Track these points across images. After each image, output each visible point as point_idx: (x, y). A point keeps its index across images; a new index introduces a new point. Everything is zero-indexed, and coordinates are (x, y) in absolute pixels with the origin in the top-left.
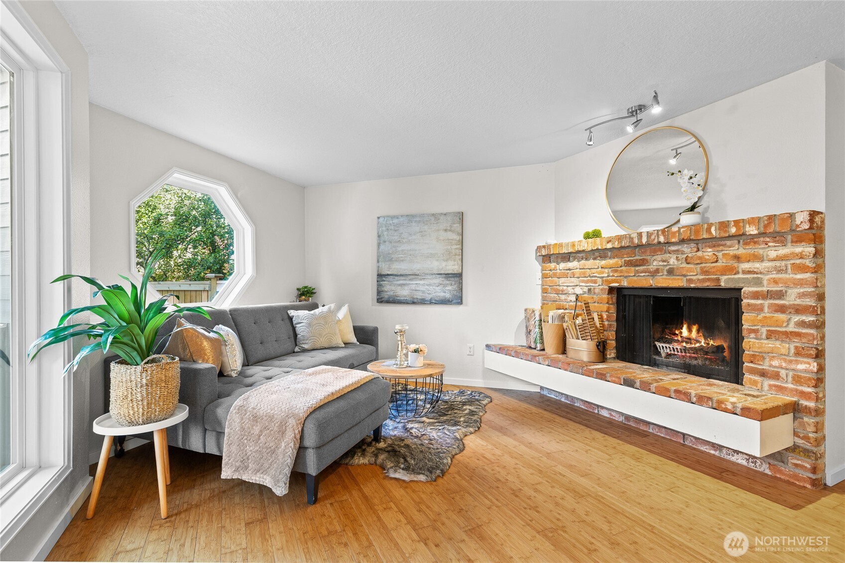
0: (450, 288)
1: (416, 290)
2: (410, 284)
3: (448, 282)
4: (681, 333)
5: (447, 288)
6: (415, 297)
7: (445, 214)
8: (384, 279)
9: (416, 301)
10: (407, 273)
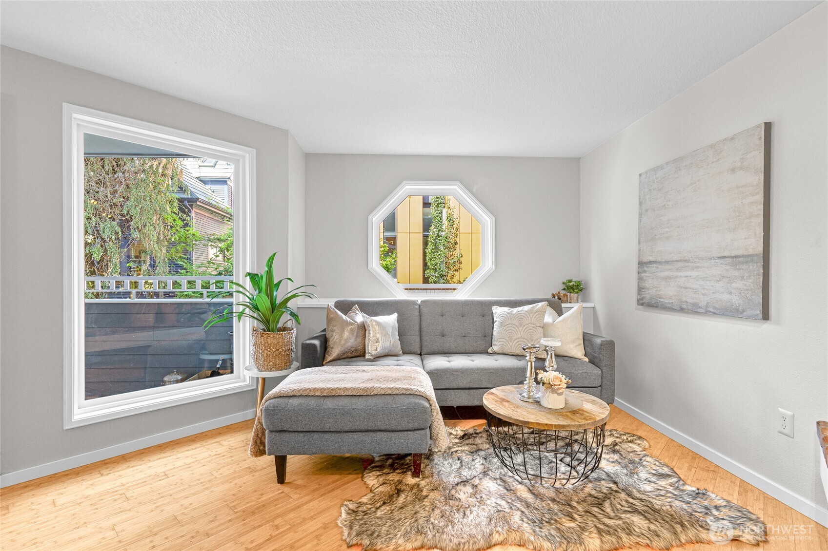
0: (739, 284)
1: (686, 288)
2: (677, 277)
3: (736, 273)
5: (735, 285)
6: (684, 299)
8: (646, 269)
9: (684, 306)
10: (674, 259)
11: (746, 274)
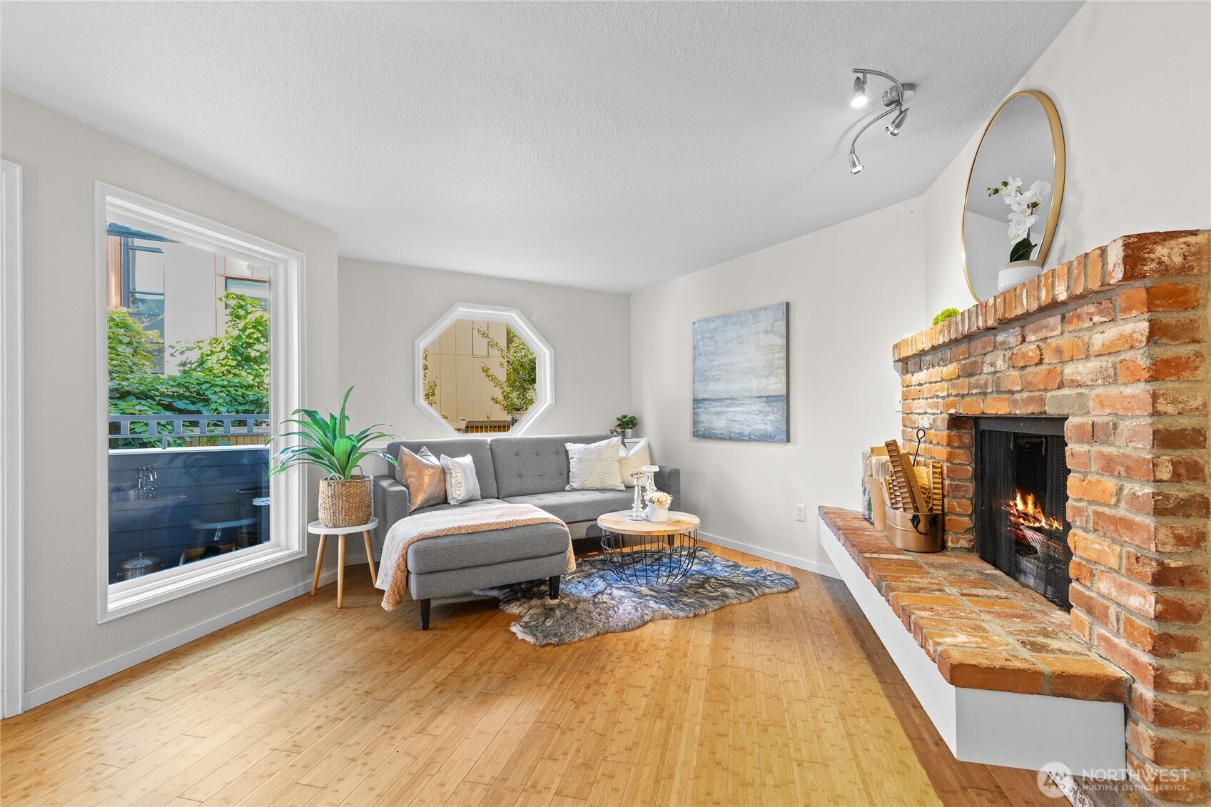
0: (771, 417)
1: (733, 421)
2: (726, 412)
3: (769, 409)
4: (1016, 505)
5: (769, 418)
6: (732, 430)
7: (766, 309)
8: (700, 405)
9: (733, 436)
10: (724, 397)
11: (776, 410)
